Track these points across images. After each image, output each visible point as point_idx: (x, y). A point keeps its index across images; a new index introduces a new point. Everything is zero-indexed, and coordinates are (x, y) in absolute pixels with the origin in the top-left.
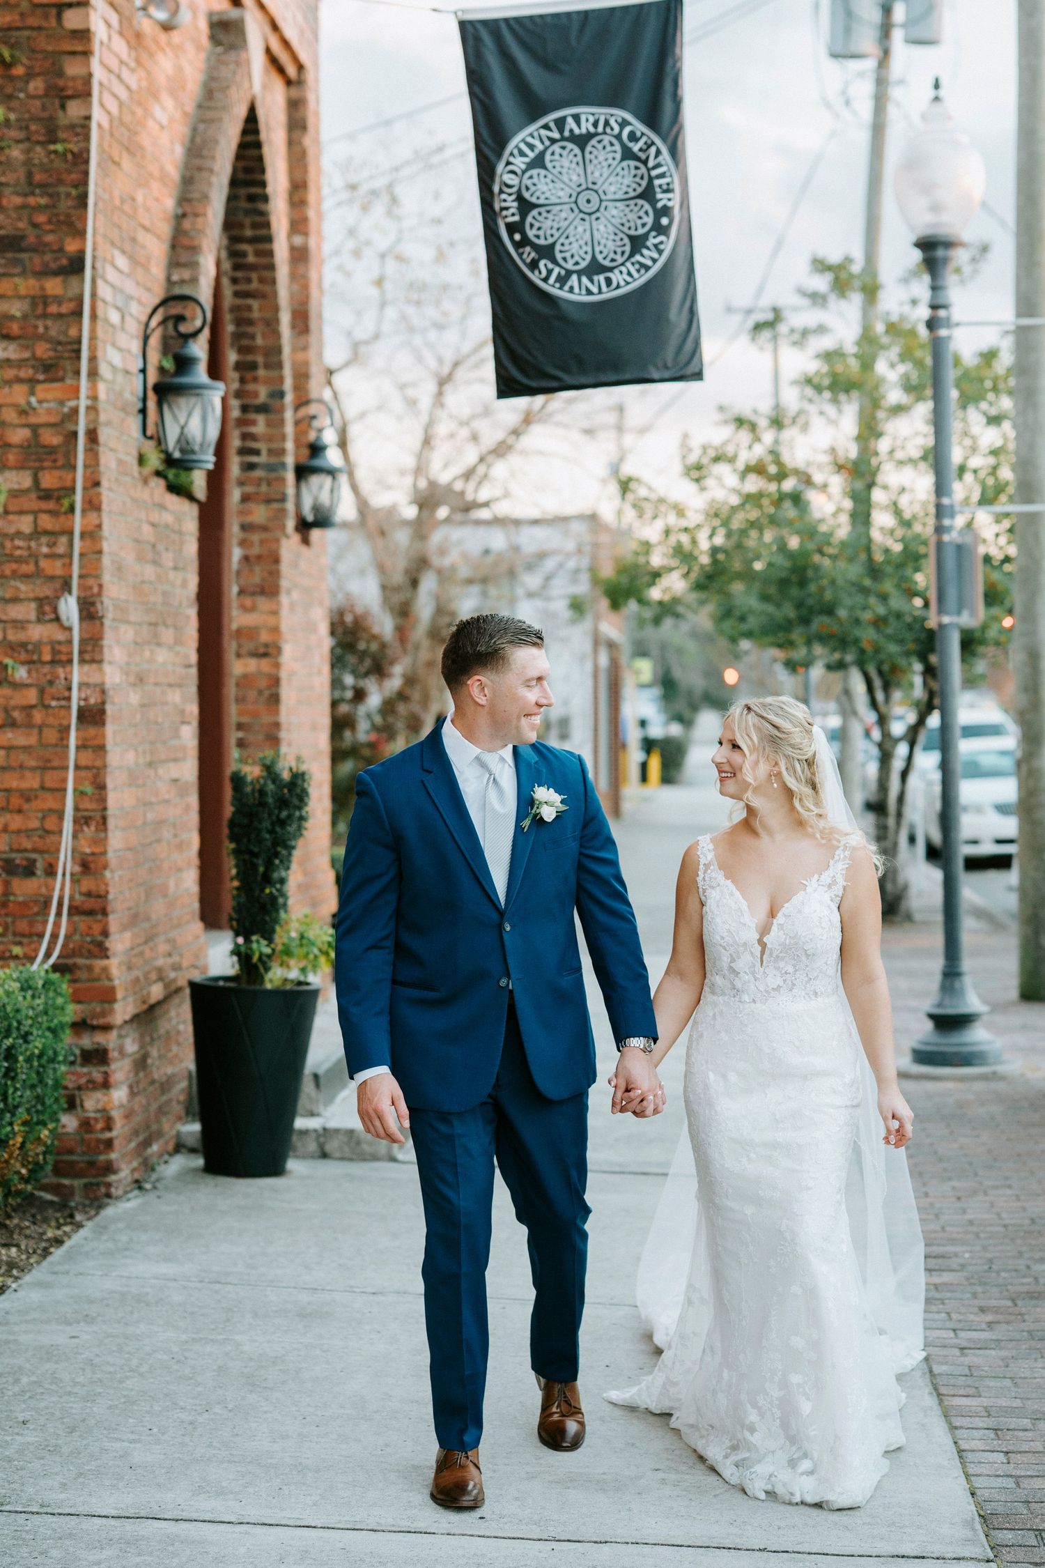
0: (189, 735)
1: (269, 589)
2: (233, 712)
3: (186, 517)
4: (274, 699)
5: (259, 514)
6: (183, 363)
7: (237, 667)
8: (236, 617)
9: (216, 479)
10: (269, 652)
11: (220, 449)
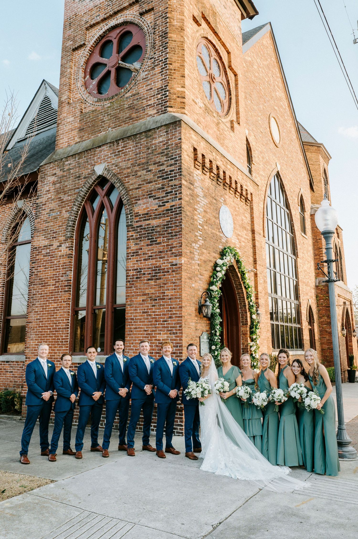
0: (346, 353)
1: (351, 341)
2: (349, 351)
3: (344, 338)
4: (352, 350)
5: (350, 336)
6: (343, 328)
7: (349, 348)
8: (349, 344)
9: (347, 336)
10: (352, 346)
11: (347, 334)
